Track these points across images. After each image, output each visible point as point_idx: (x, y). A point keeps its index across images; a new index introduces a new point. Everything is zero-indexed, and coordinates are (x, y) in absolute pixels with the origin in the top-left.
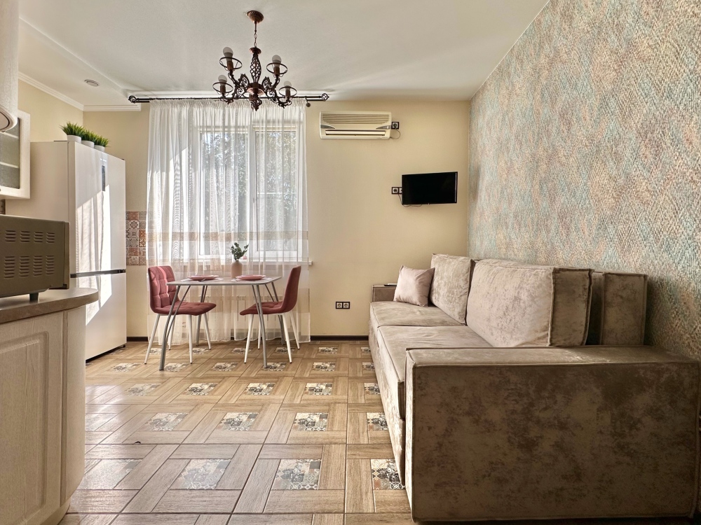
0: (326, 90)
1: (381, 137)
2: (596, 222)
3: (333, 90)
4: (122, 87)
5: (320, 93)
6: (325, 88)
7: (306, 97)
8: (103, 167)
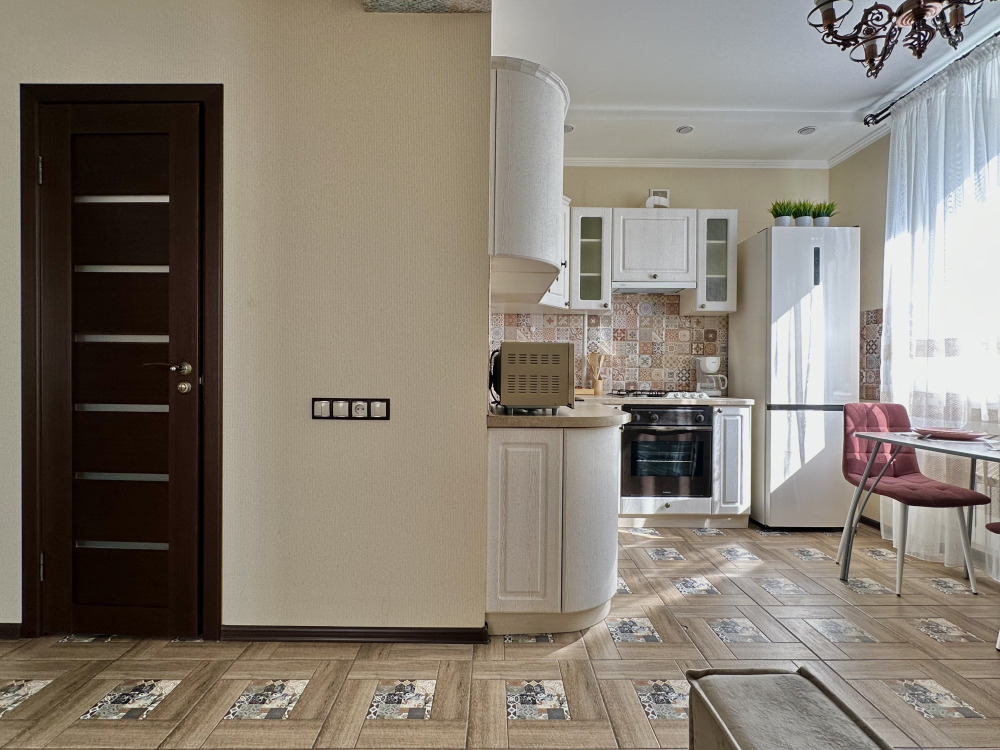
8: (817, 251)
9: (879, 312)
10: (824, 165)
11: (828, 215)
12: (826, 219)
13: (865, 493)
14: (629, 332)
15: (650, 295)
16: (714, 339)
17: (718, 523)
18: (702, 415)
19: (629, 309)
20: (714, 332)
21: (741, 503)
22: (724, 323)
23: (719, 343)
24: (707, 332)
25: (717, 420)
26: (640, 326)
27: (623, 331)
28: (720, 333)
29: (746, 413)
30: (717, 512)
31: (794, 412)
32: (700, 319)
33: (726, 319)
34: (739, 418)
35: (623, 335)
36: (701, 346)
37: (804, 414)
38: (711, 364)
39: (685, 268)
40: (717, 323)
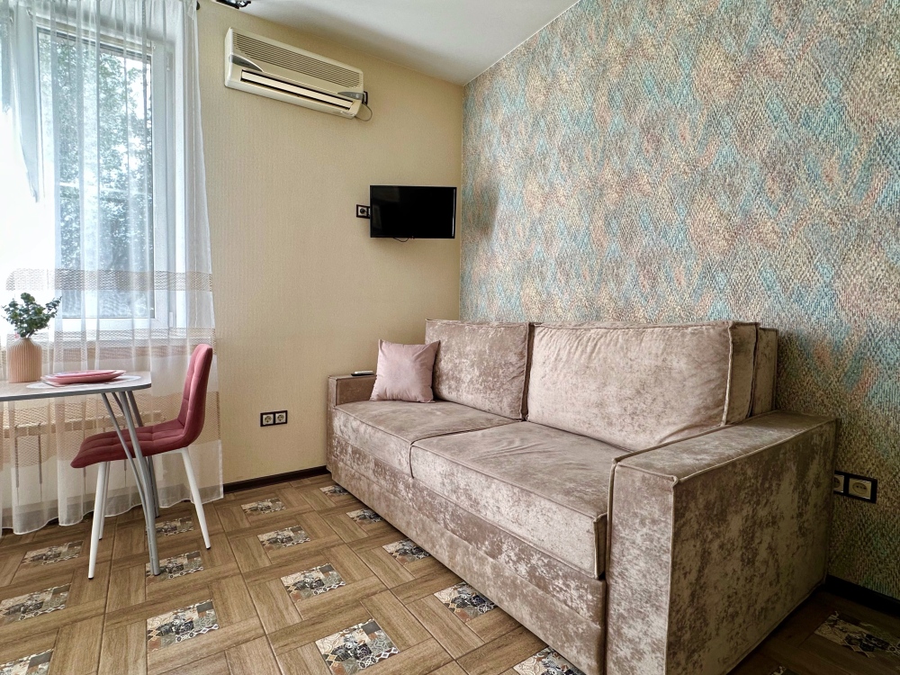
2: (699, 269)
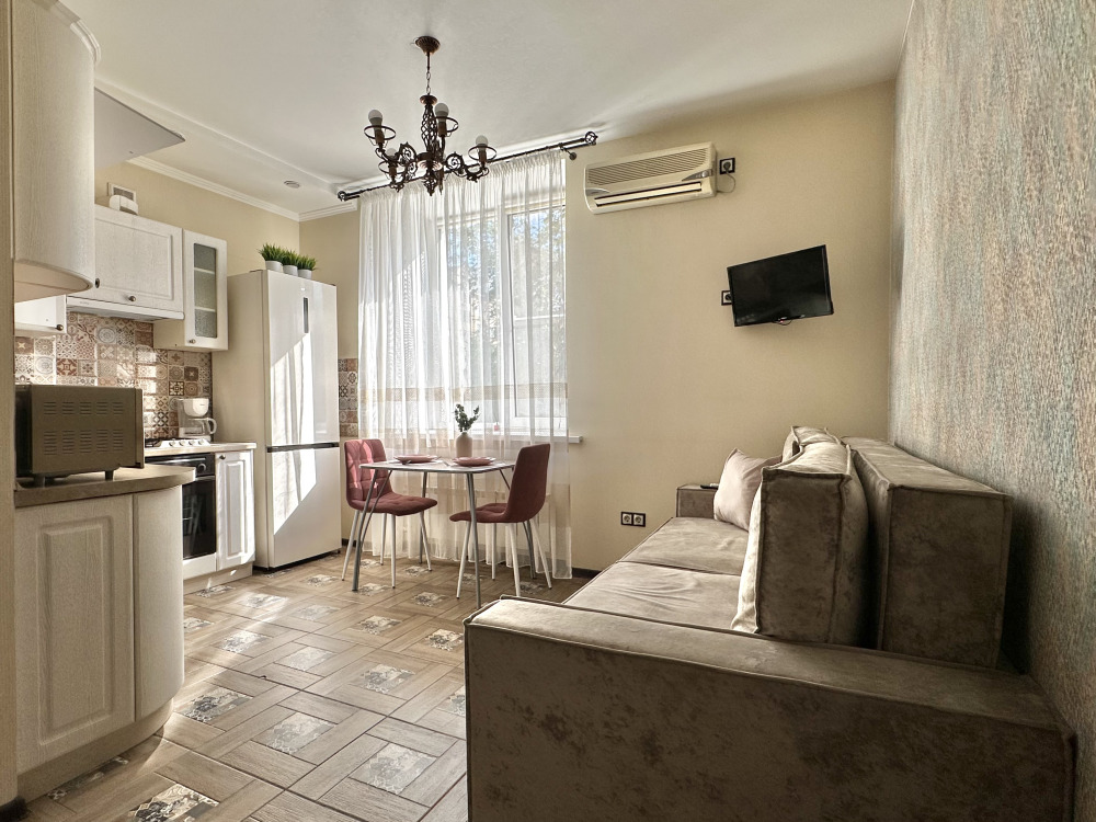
0: (592, 126)
1: (696, 194)
3: (603, 124)
4: (327, 181)
5: (581, 133)
6: (589, 123)
7: (561, 145)
8: (306, 301)
9: (354, 361)
10: (296, 218)
11: (311, 269)
12: (309, 272)
13: (368, 515)
14: (83, 364)
15: (112, 318)
16: (196, 378)
17: (223, 579)
18: (205, 463)
19: (81, 334)
20: (196, 370)
21: (246, 552)
22: (206, 360)
23: (201, 382)
24: (188, 370)
25: (219, 466)
26: (100, 357)
27: (72, 362)
28: (202, 371)
29: (247, 457)
30: (221, 568)
31: (291, 453)
32: (178, 354)
33: (209, 356)
34: (241, 463)
35: (72, 368)
36: (181, 385)
37: (299, 454)
38: (199, 406)
39: (170, 294)
40: (199, 359)
